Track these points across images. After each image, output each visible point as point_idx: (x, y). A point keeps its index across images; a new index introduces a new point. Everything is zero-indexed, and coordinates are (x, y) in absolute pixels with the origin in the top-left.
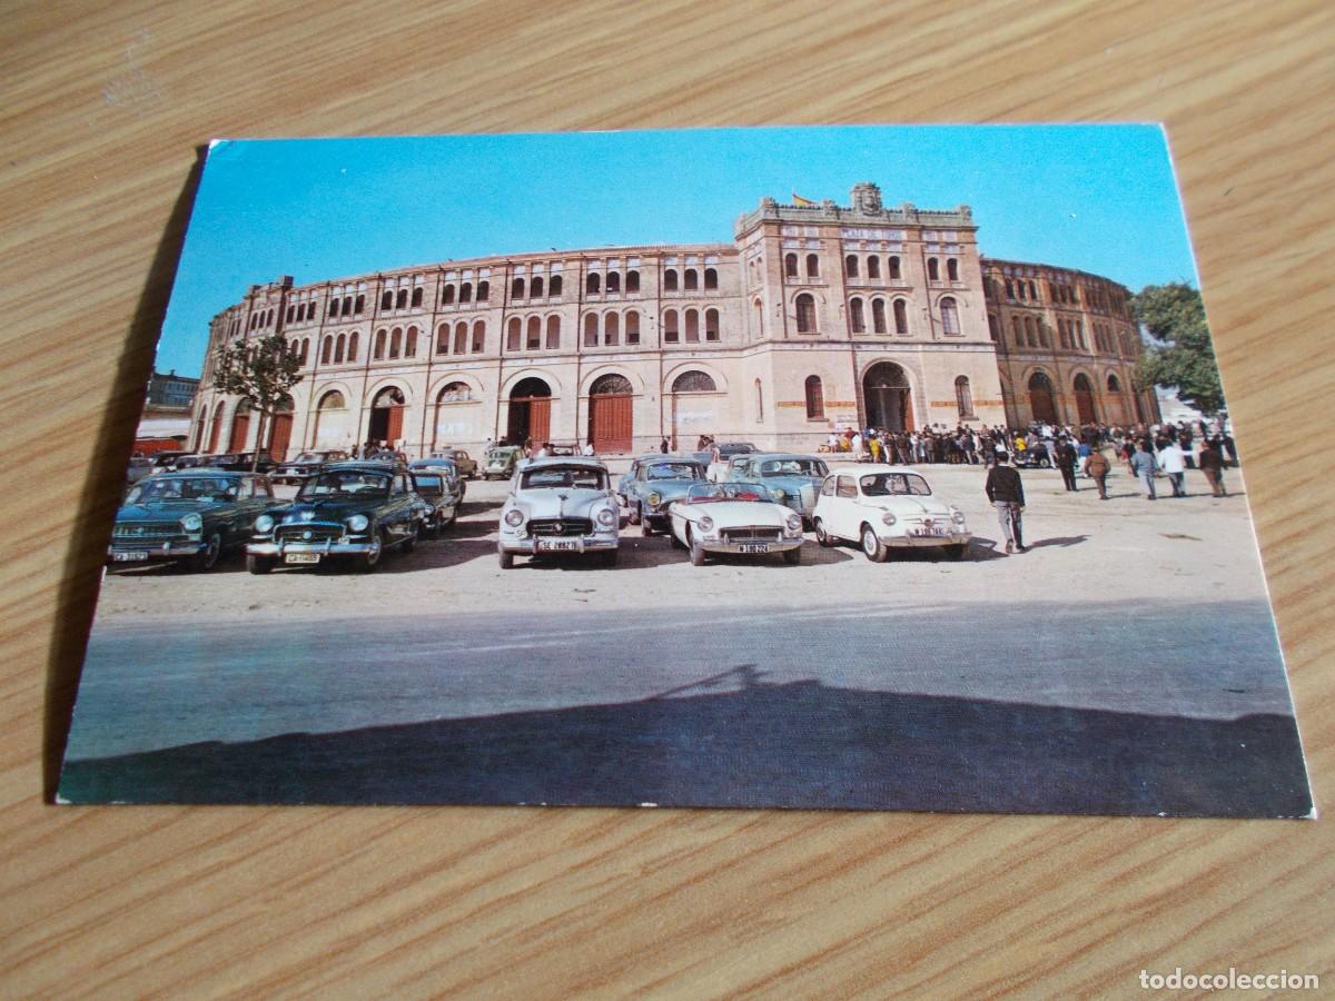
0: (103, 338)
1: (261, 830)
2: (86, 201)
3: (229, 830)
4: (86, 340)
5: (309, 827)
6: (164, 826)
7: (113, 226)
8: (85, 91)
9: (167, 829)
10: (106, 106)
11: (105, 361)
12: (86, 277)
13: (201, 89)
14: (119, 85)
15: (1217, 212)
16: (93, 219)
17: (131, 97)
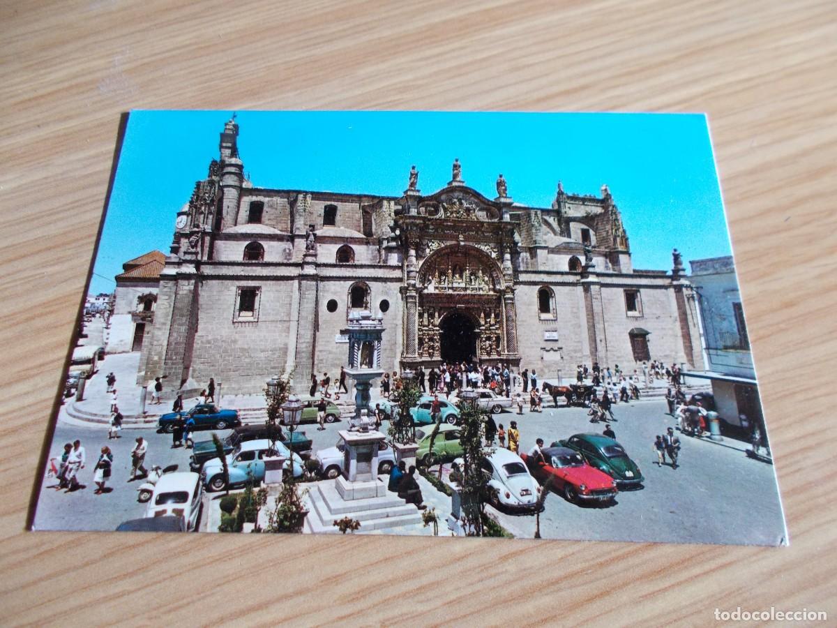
0: (83, 245)
1: (151, 573)
2: (81, 155)
3: (130, 570)
4: (74, 245)
5: (180, 574)
6: (92, 563)
7: (96, 173)
8: (86, 84)
9: (94, 566)
10: (99, 95)
11: (83, 260)
12: (76, 204)
13: (158, 89)
14: (108, 81)
15: (779, 232)
16: (85, 167)
17: (115, 90)
